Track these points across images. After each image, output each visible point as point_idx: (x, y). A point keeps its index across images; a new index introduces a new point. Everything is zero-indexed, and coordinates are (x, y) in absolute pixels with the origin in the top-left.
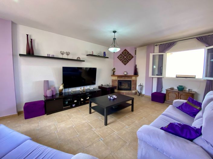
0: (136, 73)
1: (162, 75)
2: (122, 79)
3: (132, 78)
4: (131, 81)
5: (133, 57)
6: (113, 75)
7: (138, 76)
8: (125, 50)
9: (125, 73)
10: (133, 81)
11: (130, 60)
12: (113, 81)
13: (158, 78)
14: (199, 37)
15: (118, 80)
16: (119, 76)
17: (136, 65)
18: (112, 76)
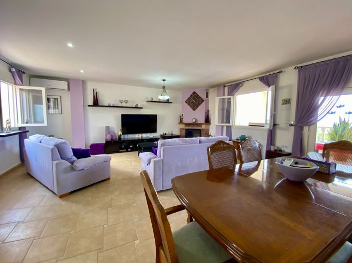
0: (207, 121)
1: (229, 123)
2: (190, 128)
3: (201, 126)
4: (201, 130)
5: (203, 101)
6: (181, 122)
7: (210, 124)
8: (194, 92)
9: (194, 121)
10: (204, 130)
11: (200, 105)
12: (181, 130)
13: (227, 127)
14: (261, 78)
15: (186, 129)
16: (187, 124)
17: (208, 111)
18: (179, 123)
